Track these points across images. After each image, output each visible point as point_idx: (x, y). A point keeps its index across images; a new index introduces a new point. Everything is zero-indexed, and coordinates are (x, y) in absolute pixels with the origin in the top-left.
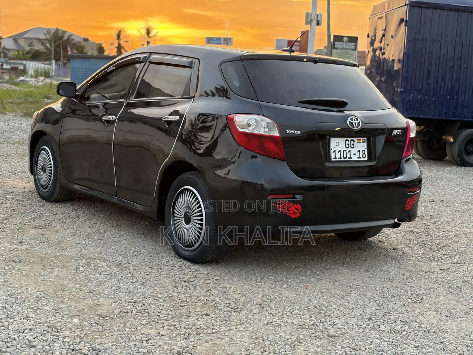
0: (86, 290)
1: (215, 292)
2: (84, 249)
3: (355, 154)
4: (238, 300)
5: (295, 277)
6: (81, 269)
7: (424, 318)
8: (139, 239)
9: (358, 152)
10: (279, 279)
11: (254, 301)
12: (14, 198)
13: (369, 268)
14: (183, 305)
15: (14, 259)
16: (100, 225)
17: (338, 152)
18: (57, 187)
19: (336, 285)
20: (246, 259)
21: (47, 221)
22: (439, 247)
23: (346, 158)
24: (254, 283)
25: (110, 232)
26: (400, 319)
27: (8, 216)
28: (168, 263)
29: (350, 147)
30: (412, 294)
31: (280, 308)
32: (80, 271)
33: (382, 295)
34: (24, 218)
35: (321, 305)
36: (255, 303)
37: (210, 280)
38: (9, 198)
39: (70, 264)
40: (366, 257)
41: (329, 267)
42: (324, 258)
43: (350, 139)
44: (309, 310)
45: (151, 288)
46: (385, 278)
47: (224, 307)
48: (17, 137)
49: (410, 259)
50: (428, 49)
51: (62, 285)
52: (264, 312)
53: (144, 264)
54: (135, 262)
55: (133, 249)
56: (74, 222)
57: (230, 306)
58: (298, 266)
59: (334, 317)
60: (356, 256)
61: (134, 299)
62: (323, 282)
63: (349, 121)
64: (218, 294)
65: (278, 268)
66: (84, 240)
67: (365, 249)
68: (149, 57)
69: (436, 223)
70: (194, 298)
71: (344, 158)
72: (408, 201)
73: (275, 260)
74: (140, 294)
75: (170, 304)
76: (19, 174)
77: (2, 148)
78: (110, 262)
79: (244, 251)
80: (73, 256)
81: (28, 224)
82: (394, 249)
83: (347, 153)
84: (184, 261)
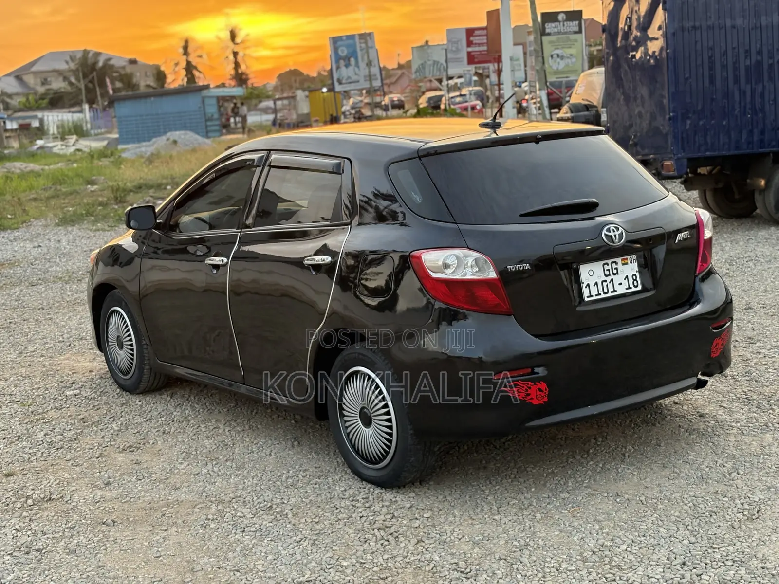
0: (228, 568)
1: (431, 544)
2: (209, 484)
3: (620, 284)
4: (469, 555)
5: (551, 495)
6: (212, 525)
7: (768, 548)
8: (289, 450)
9: (625, 279)
10: (526, 502)
11: (493, 553)
12: (79, 394)
13: (666, 460)
14: (384, 576)
15: (105, 520)
16: (224, 430)
17: (594, 286)
18: (145, 371)
19: (618, 503)
20: (466, 468)
21: (140, 435)
22: (772, 401)
23: (607, 293)
24: (489, 517)
25: (243, 443)
26: (730, 558)
27: (77, 433)
28: (345, 493)
29: (611, 274)
30: (742, 504)
31: (537, 563)
32: (212, 528)
33: (695, 511)
34: (103, 434)
35: (602, 546)
36: (497, 557)
37: (416, 519)
38: (70, 395)
39: (194, 518)
40: (657, 439)
41: (602, 468)
42: (591, 451)
43: (609, 262)
44: (585, 560)
45: (327, 549)
46: (695, 478)
47: (449, 571)
48: (58, 268)
49: (728, 432)
50: (705, 44)
51: (188, 562)
52: (514, 574)
53: (307, 501)
54: (292, 499)
55: (285, 472)
56: (182, 431)
57: (459, 569)
58: (553, 472)
59: (626, 567)
60: (640, 438)
61: (306, 576)
62: (596, 500)
63: (605, 234)
64: (435, 547)
65: (520, 480)
66: (204, 464)
67: (653, 422)
68: (268, 157)
69: (760, 353)
70: (399, 559)
71: (605, 293)
72: (714, 344)
73: (512, 464)
74: (313, 564)
75: (363, 577)
76: (76, 343)
77: (38, 292)
78: (255, 504)
79: (462, 450)
80: (194, 501)
81: (111, 445)
82: (700, 416)
83: (609, 284)
84: (369, 485)
